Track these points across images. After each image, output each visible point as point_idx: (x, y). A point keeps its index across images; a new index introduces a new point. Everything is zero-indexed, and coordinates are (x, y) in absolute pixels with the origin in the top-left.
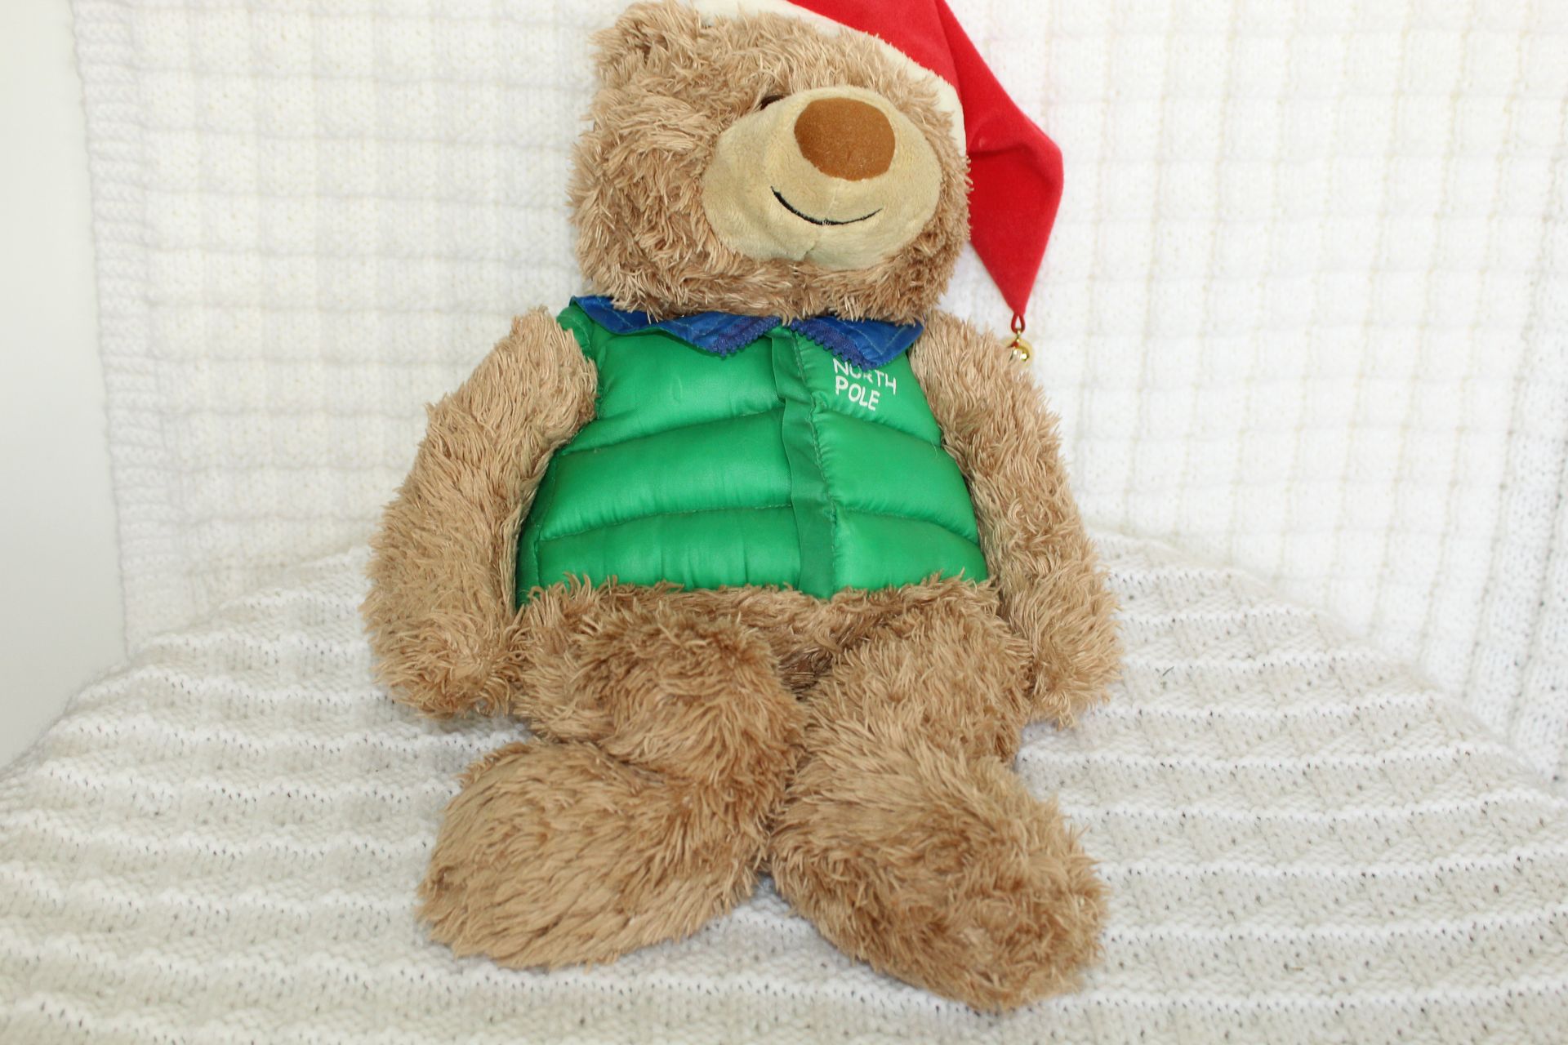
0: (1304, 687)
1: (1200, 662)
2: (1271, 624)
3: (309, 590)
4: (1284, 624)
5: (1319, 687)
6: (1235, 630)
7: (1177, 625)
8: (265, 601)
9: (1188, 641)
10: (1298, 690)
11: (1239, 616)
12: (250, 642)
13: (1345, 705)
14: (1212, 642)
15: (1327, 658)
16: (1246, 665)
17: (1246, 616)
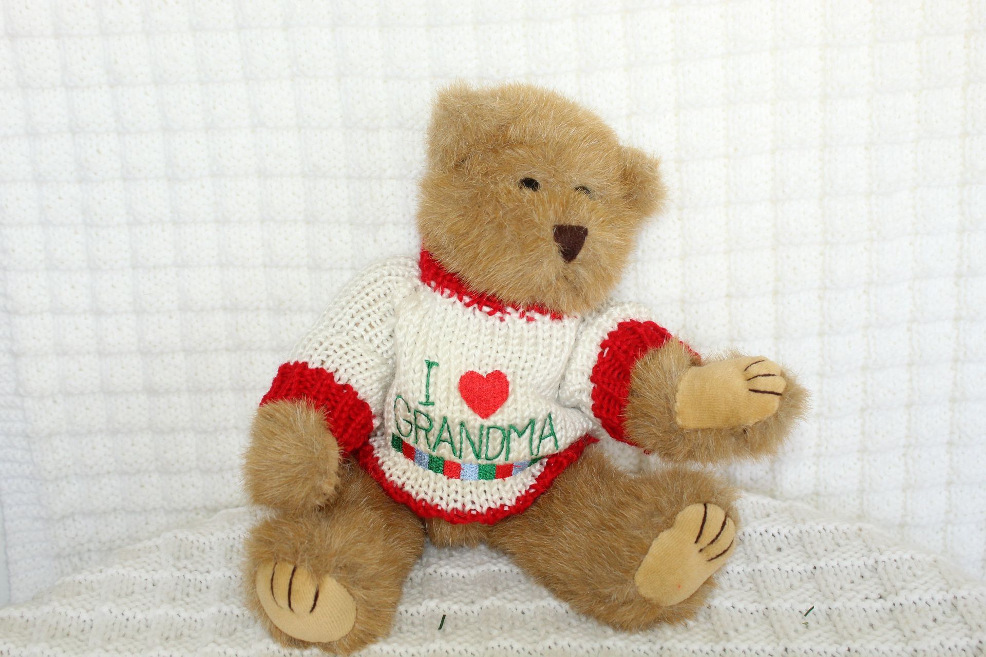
0: (931, 624)
1: (837, 604)
2: (898, 568)
3: (124, 567)
4: (910, 568)
5: (944, 623)
6: (867, 574)
7: (818, 571)
8: (91, 577)
9: (827, 586)
10: (925, 626)
11: (871, 562)
12: (71, 613)
13: (968, 639)
14: (848, 586)
15: (949, 597)
16: (879, 604)
17: (876, 562)
